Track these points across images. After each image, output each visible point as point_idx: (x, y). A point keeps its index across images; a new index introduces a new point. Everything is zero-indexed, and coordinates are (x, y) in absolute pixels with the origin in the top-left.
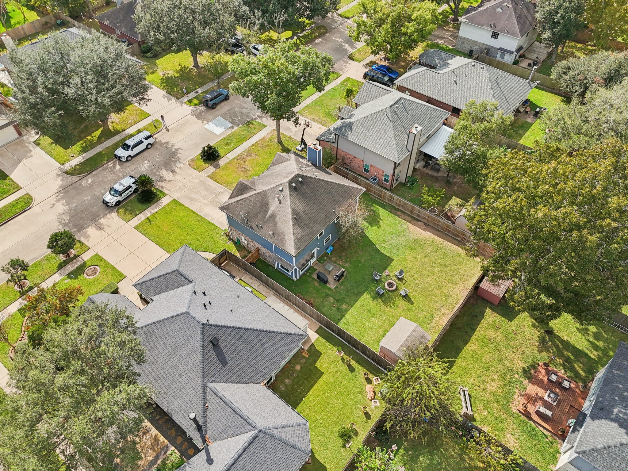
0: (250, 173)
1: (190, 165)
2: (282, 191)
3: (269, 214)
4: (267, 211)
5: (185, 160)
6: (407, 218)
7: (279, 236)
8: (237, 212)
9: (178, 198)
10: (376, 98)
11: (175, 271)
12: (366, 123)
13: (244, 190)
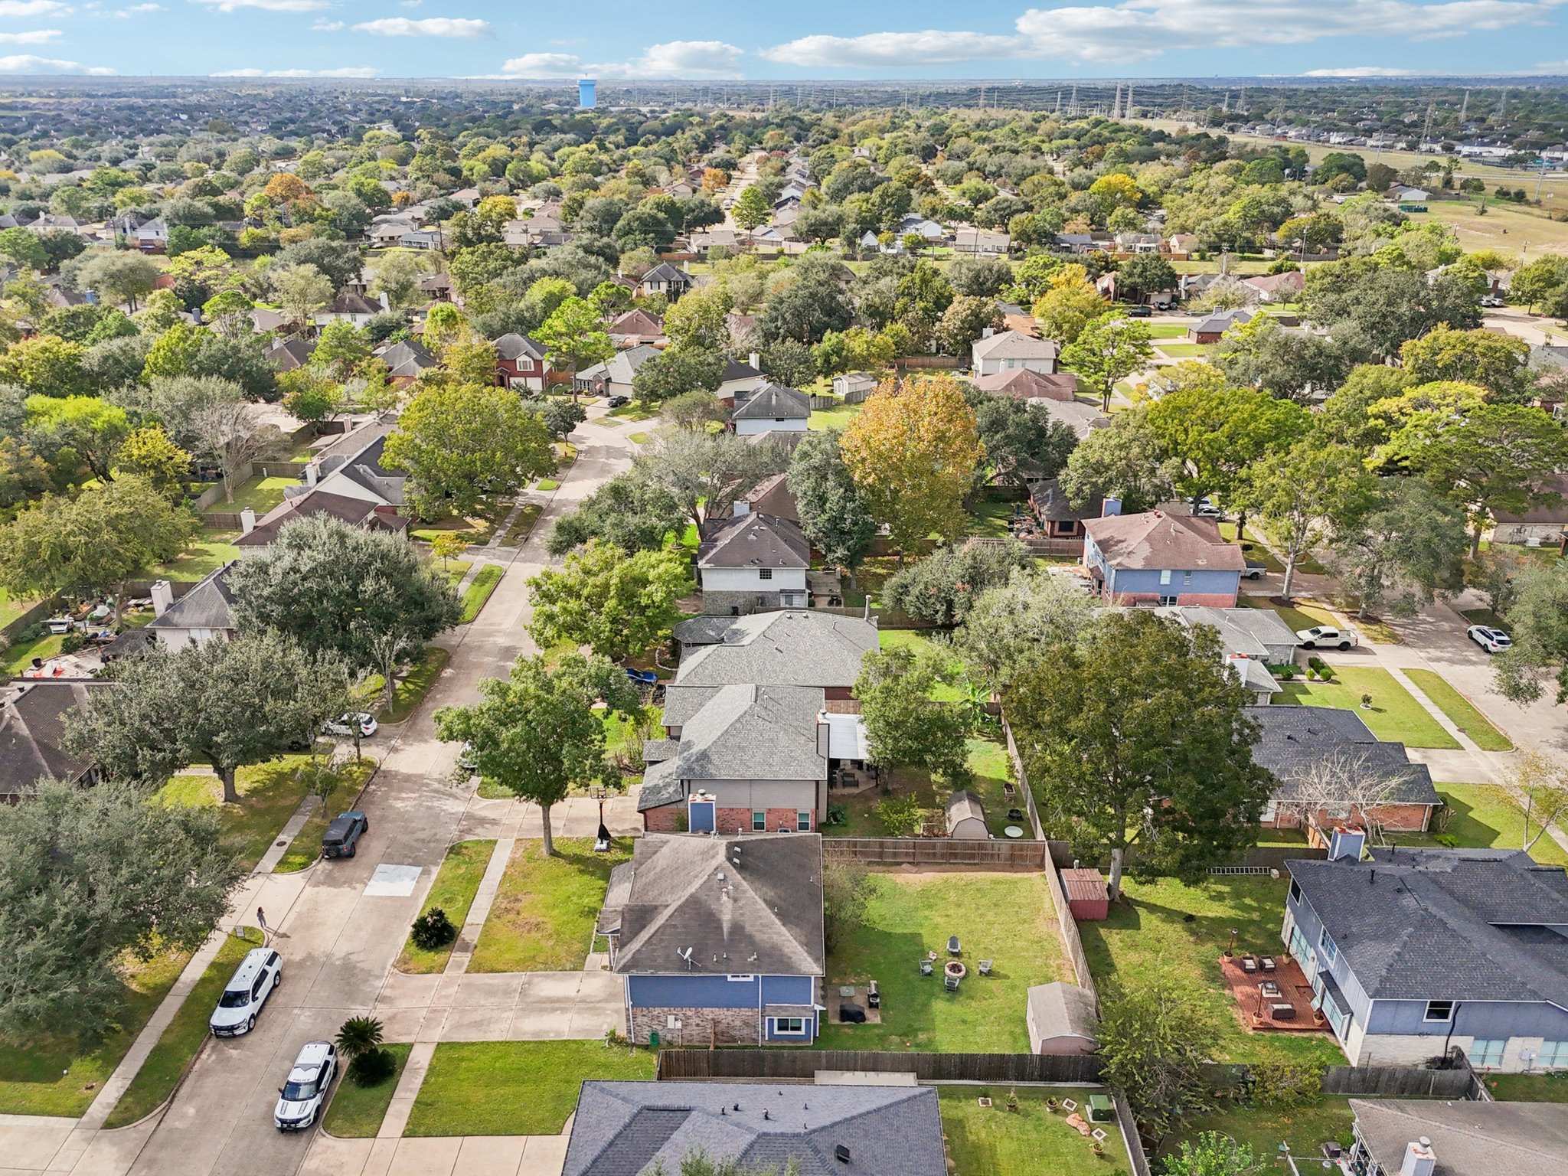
0: (549, 926)
1: (406, 971)
2: (725, 879)
3: (726, 927)
4: (719, 927)
5: (384, 968)
6: (877, 868)
7: (770, 956)
8: (660, 960)
9: (444, 1036)
10: (702, 705)
11: (640, 1112)
12: (732, 742)
13: (644, 918)
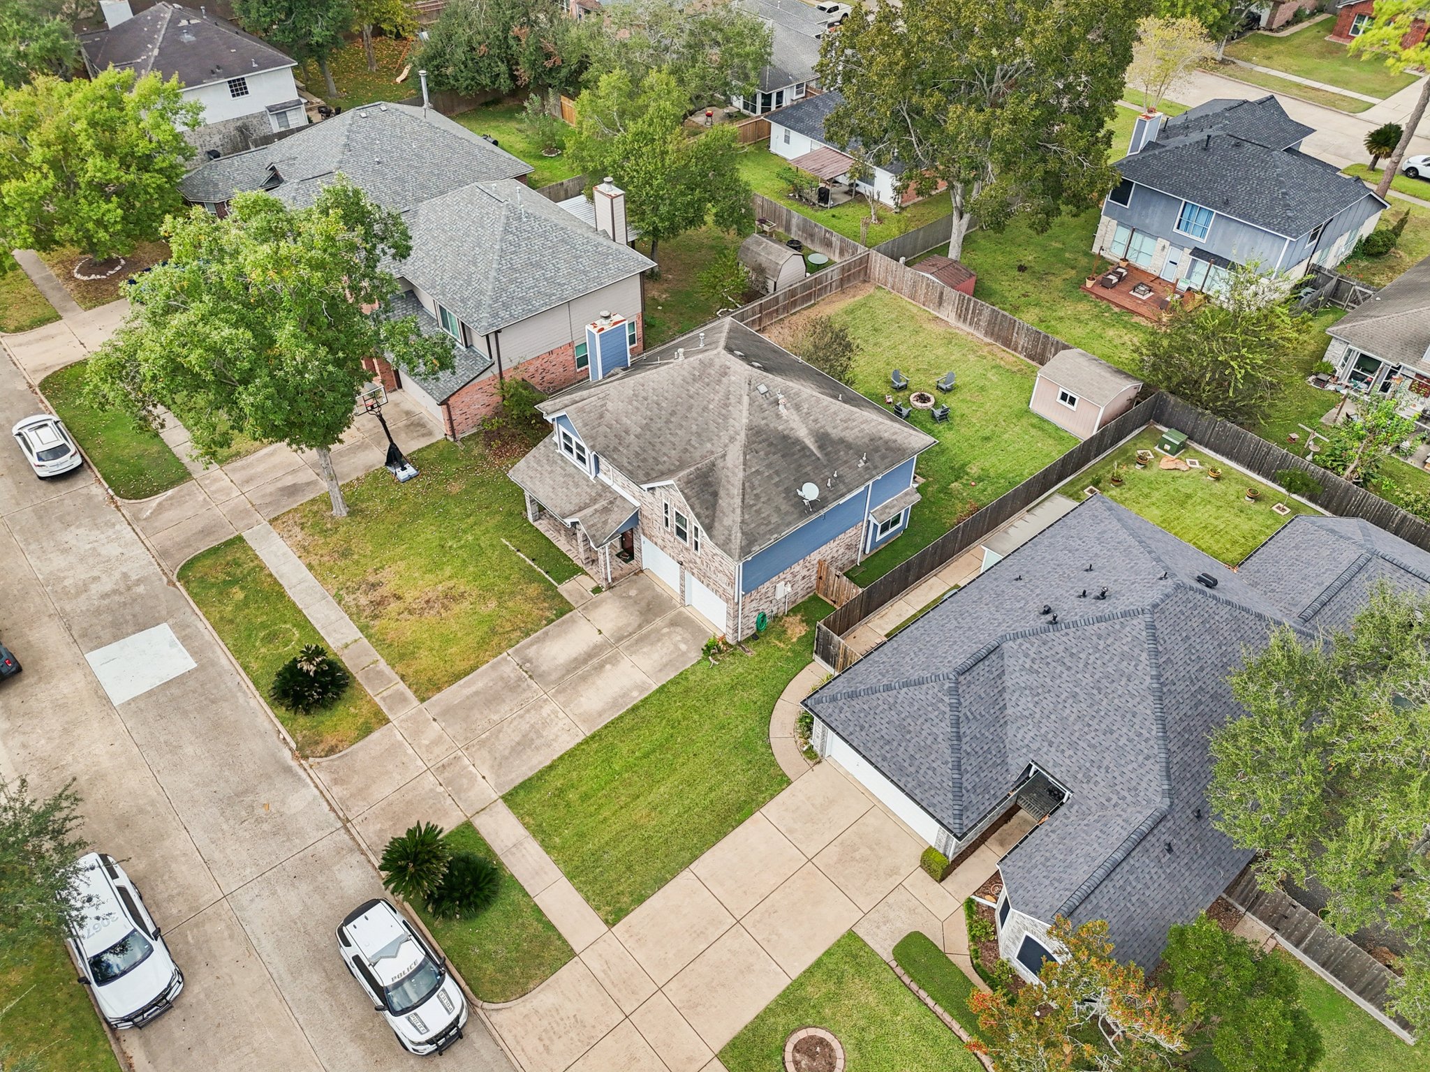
0: (464, 588)
2: (769, 389)
3: (810, 443)
4: (805, 448)
7: (876, 449)
8: (774, 520)
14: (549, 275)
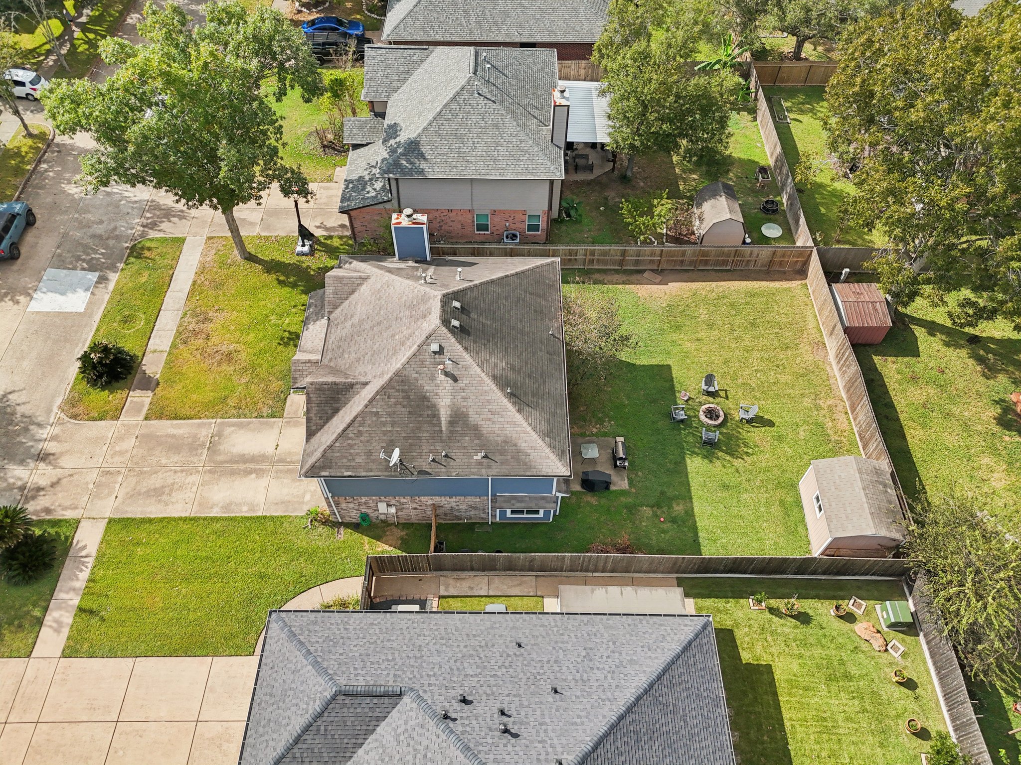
0: (243, 356)
1: (75, 417)
2: (441, 351)
3: (444, 416)
4: (436, 416)
5: (49, 411)
6: (616, 277)
8: (359, 460)
9: (117, 509)
10: (409, 74)
11: (334, 698)
12: (447, 128)
13: (335, 400)
14: (464, 149)
